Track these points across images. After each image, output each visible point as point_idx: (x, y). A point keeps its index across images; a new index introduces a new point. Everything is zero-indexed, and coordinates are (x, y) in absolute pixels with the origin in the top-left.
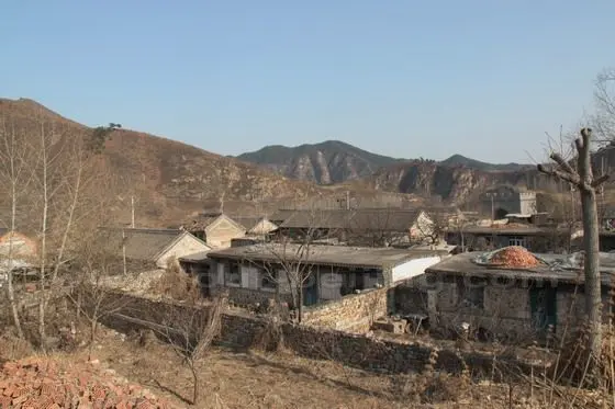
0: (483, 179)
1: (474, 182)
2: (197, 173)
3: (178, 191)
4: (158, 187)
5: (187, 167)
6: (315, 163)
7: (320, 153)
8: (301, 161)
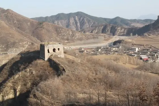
0: (123, 29)
1: (121, 30)
2: (64, 33)
3: (61, 37)
4: (57, 36)
5: (61, 31)
6: (75, 20)
7: (76, 17)
8: (71, 19)
